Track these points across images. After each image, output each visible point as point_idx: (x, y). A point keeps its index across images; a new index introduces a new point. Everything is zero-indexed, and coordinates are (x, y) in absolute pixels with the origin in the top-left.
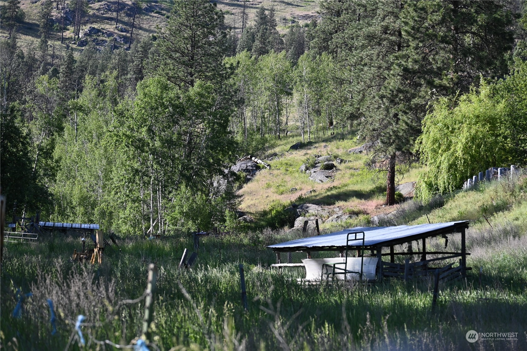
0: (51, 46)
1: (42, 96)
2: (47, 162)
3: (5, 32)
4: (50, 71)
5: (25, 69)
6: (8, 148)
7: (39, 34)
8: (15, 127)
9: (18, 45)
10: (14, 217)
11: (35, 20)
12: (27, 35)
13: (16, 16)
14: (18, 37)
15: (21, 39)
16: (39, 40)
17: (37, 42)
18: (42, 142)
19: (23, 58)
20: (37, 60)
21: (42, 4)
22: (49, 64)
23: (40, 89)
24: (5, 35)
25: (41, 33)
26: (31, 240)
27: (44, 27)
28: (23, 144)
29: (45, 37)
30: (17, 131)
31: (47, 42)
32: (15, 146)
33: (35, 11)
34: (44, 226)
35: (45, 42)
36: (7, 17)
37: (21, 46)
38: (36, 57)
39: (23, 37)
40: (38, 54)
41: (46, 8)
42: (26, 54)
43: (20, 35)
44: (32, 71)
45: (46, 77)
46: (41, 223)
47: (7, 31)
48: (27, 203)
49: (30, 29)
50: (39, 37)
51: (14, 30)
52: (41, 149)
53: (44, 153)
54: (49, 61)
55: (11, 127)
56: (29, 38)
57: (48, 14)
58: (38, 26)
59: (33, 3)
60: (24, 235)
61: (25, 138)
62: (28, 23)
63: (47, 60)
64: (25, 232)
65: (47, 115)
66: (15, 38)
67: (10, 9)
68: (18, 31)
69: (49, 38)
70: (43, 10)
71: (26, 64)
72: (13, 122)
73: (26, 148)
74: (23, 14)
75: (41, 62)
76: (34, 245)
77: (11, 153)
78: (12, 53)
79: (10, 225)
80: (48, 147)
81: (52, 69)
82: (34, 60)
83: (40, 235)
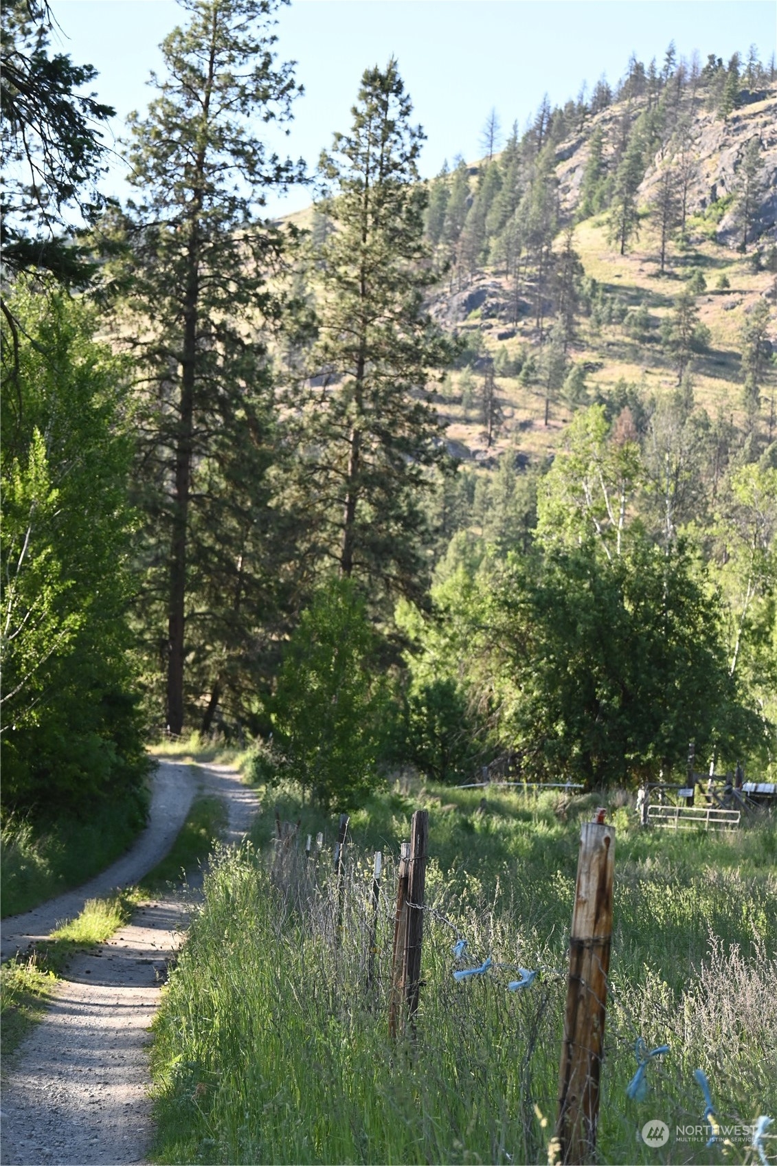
0: (766, 400)
1: (747, 510)
2: (758, 652)
3: (670, 372)
4: (767, 451)
5: (711, 450)
6: (674, 627)
7: (740, 374)
8: (689, 584)
9: (697, 399)
10: (690, 775)
11: (731, 345)
12: (714, 377)
13: (692, 338)
14: (697, 382)
15: (702, 386)
16: (742, 387)
17: (736, 391)
18: (747, 610)
19: (707, 426)
20: (737, 431)
21: (747, 312)
22: (762, 438)
23: (742, 495)
24: (668, 379)
25: (745, 372)
26: (727, 824)
27: (751, 360)
28: (707, 618)
29: (755, 381)
30: (692, 591)
31: (757, 391)
32: (691, 623)
33: (732, 327)
34: (755, 793)
35: (754, 392)
36: (674, 342)
37: (704, 401)
38: (735, 423)
39: (707, 381)
40: (739, 418)
41: (755, 319)
42: (713, 417)
43: (702, 377)
44: (726, 453)
45: (754, 468)
46: (749, 786)
47: (675, 369)
48: (718, 743)
49: (722, 364)
50: (739, 380)
51: (688, 367)
52: (746, 625)
53: (753, 632)
54: (763, 431)
55: (681, 583)
56: (719, 384)
57: (761, 331)
58: (739, 357)
59: (727, 309)
60: (712, 815)
61: (709, 605)
62: (718, 353)
63: (757, 429)
64: (714, 807)
65: (757, 553)
66: (689, 385)
67: (679, 323)
68: (696, 370)
69: (762, 382)
70: (748, 324)
71: (714, 440)
72: (685, 572)
73: (713, 627)
74: (706, 334)
75: (746, 435)
76: (731, 836)
77: (682, 639)
78: (684, 417)
79: (681, 791)
80: (762, 620)
81: (770, 448)
82: (732, 431)
83: (745, 815)
